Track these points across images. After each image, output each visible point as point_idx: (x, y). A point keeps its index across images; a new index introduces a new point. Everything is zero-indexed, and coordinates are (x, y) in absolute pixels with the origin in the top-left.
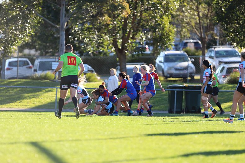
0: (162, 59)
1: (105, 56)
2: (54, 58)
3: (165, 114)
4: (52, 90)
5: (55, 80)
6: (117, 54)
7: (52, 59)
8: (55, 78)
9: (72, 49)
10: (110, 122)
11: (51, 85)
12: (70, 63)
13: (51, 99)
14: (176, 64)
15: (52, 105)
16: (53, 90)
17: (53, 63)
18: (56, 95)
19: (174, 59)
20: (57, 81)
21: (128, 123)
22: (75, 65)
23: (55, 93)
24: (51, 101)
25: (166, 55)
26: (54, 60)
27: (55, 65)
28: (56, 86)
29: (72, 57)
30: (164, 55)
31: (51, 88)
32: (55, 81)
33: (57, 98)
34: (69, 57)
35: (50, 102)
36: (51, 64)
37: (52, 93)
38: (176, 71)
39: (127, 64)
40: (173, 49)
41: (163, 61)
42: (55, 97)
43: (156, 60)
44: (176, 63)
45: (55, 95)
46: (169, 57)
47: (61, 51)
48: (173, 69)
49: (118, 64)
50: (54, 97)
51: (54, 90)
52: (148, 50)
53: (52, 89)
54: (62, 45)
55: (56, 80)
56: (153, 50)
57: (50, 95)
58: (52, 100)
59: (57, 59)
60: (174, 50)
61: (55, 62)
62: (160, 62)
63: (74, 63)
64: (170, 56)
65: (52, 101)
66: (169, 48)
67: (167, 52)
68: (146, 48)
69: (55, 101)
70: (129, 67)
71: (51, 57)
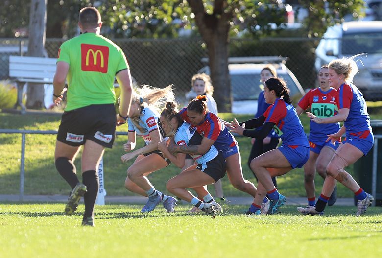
0: (335, 46)
1: (164, 36)
2: (14, 45)
3: (346, 207)
4: (11, 138)
5: (18, 109)
6: (200, 30)
7: (8, 45)
8: (18, 103)
9: (100, 21)
10: (181, 232)
11: (6, 124)
12: (87, 64)
13: (8, 166)
14: (377, 61)
15: (10, 182)
16: (14, 140)
17: (12, 59)
18: (23, 152)
19: (370, 44)
20: (23, 112)
21: (235, 235)
22: (104, 70)
23: (18, 146)
24: (8, 172)
25: (345, 34)
26: (16, 49)
27: (17, 63)
28: (22, 126)
29: (95, 48)
30: (340, 32)
31: (6, 133)
32: (20, 113)
33: (26, 160)
34: (85, 48)
35: (5, 174)
36: (7, 63)
37: (9, 146)
38: (374, 80)
39: (231, 60)
40: (367, 15)
41: (336, 51)
42: (19, 160)
43: (316, 47)
44: (376, 56)
45: (20, 154)
46: (354, 41)
47: (35, 22)
48: (367, 74)
49: (205, 60)
50: (16, 159)
51: (16, 137)
52: (291, 18)
53: (9, 135)
54: (37, 5)
55: (22, 109)
56: (305, 18)
57: (5, 154)
58: (10, 169)
59: (24, 45)
60: (371, 17)
61: (17, 54)
62: (329, 54)
63: (102, 65)
64: (356, 37)
65: (10, 173)
66: (354, 14)
67: (348, 26)
68: (285, 13)
69: (18, 170)
70: (235, 68)
71: (8, 42)
